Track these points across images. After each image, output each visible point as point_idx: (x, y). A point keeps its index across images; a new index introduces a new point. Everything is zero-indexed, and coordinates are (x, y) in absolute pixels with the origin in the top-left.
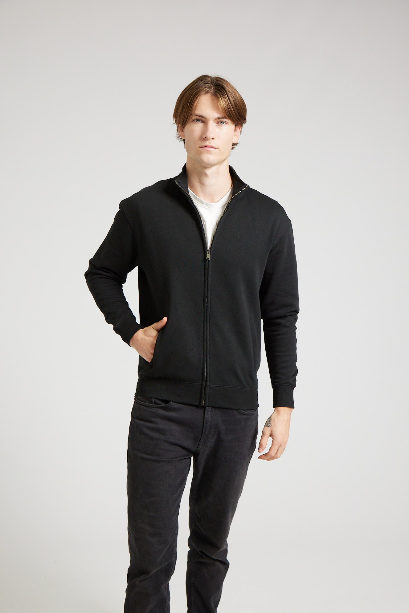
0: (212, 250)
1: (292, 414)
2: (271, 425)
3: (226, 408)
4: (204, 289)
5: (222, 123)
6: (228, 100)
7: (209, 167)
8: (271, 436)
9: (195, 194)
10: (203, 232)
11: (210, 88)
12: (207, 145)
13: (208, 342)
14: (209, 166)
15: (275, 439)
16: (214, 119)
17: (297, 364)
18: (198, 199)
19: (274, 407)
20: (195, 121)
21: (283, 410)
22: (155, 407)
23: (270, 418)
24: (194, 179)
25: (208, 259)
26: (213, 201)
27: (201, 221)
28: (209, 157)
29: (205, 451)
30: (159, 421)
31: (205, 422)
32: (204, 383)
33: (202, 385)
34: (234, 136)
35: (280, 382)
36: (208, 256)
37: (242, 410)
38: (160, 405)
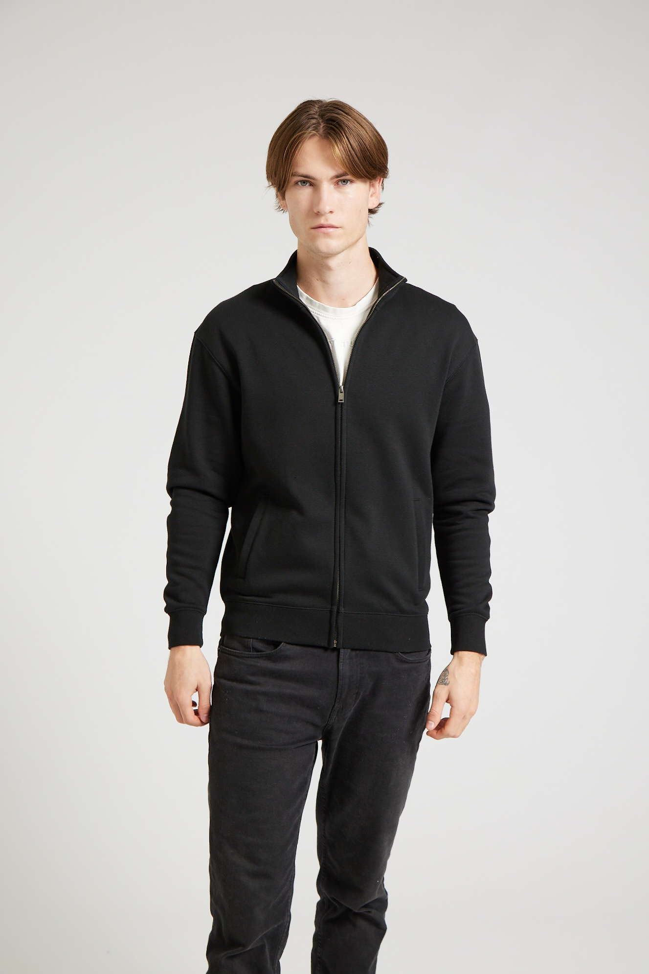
0: (347, 386)
1: (482, 664)
2: (448, 682)
3: (374, 649)
5: (344, 182)
6: (349, 145)
7: (331, 257)
8: (447, 701)
9: (311, 298)
12: (322, 225)
13: (343, 540)
15: (455, 705)
16: (329, 179)
17: (491, 581)
18: (317, 305)
19: (452, 652)
20: (299, 183)
21: (468, 657)
22: (254, 658)
23: (446, 670)
24: (310, 276)
25: (341, 402)
26: (344, 305)
27: (326, 341)
29: (340, 725)
30: (261, 679)
31: (340, 677)
32: (335, 608)
33: (331, 612)
34: (371, 196)
35: (463, 608)
36: (341, 396)
37: (401, 653)
38: (264, 653)
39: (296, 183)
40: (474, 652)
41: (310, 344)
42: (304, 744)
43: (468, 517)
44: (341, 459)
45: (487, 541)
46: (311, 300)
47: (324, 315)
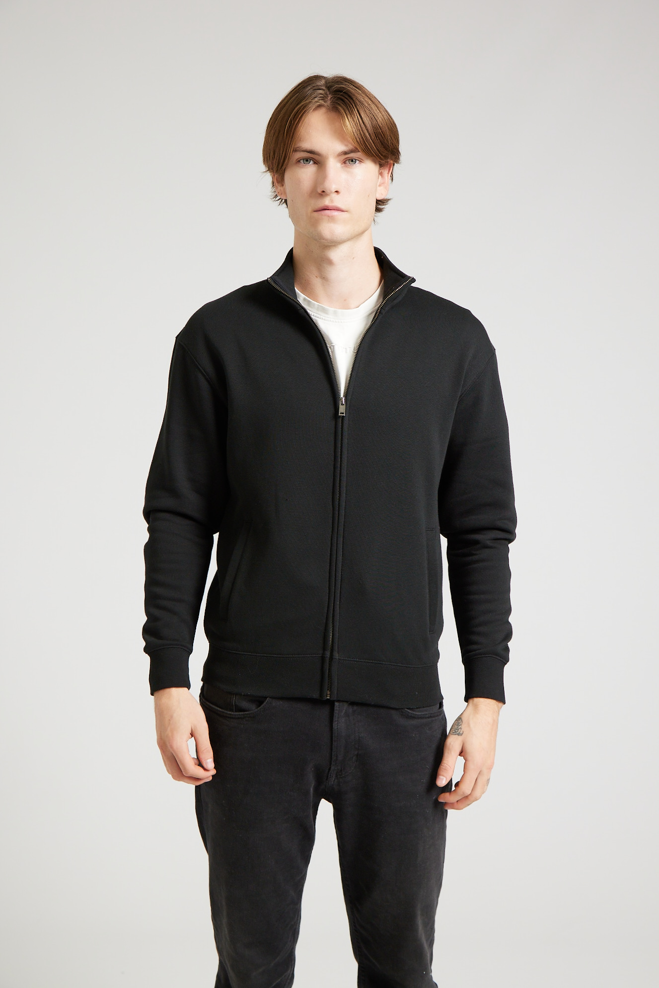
0: (349, 398)
1: (500, 713)
2: (461, 732)
3: (372, 703)
4: (334, 472)
5: (352, 161)
6: (361, 118)
7: (334, 246)
8: (461, 754)
9: (308, 299)
10: (330, 365)
11: (324, 98)
12: (327, 207)
14: (333, 244)
15: (469, 758)
16: (336, 155)
17: (512, 619)
18: (316, 306)
19: (467, 699)
20: (302, 161)
21: (485, 704)
23: (460, 718)
24: (310, 272)
25: (342, 415)
26: (346, 307)
27: (325, 346)
28: (332, 228)
32: (328, 654)
33: (323, 658)
34: (380, 186)
35: (478, 650)
36: (342, 409)
37: (408, 709)
39: (298, 161)
40: (492, 699)
41: (307, 348)
43: (487, 547)
44: (340, 480)
45: (507, 574)
46: (309, 302)
47: (324, 318)
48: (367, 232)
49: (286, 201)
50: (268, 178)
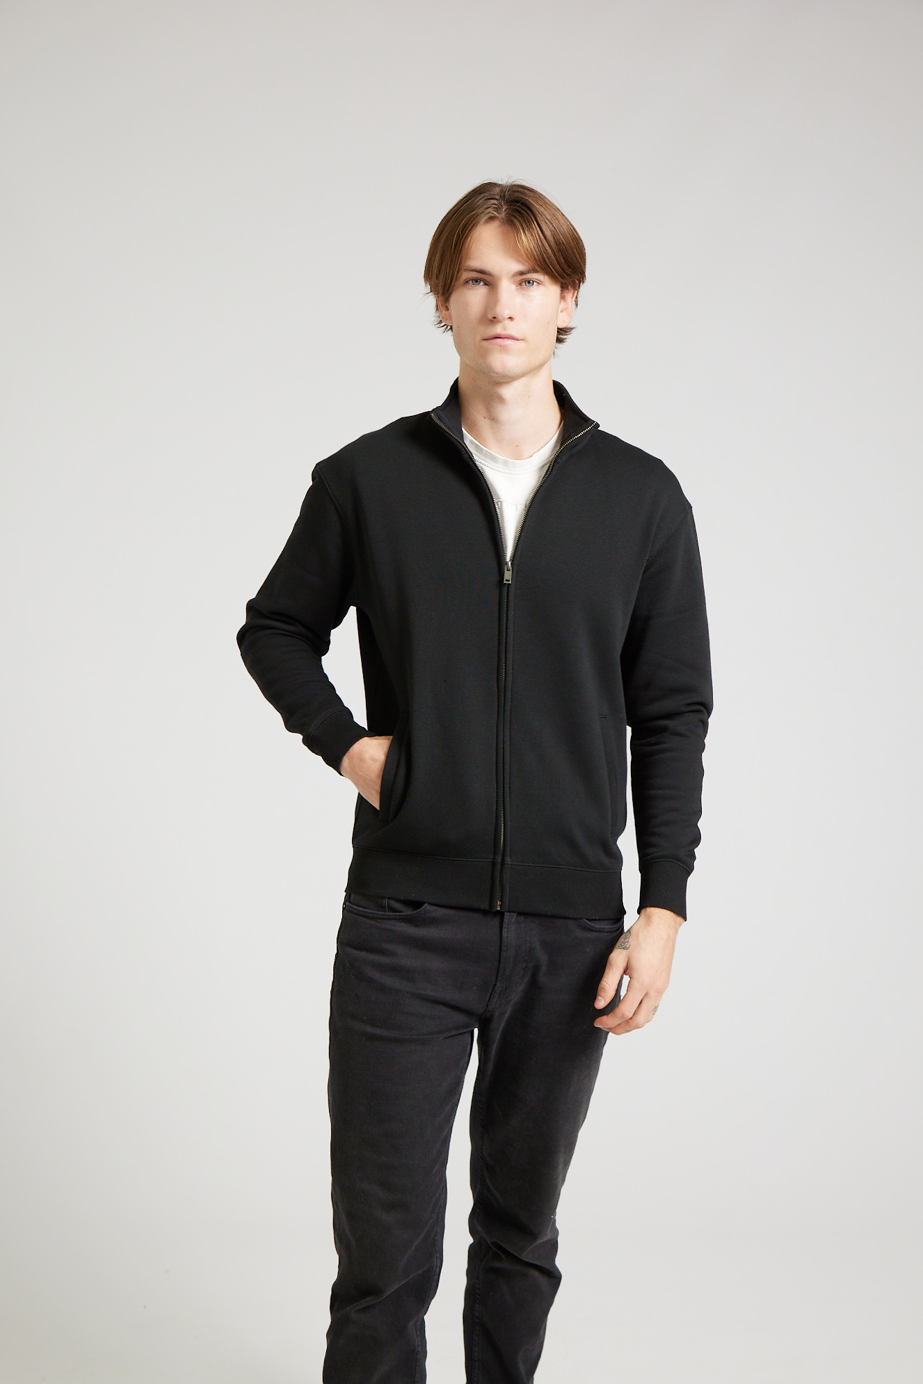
0: (517, 562)
2: (628, 946)
4: (499, 648)
5: (529, 283)
6: (540, 232)
7: (507, 383)
8: (626, 971)
9: (476, 442)
10: (497, 523)
11: (497, 209)
12: (499, 335)
14: (507, 379)
16: (511, 275)
18: (484, 452)
20: (471, 282)
21: (659, 915)
22: (390, 919)
24: (475, 411)
25: (507, 583)
26: (518, 456)
27: (491, 500)
29: (504, 1013)
30: (400, 949)
31: (504, 948)
32: (499, 859)
33: (494, 863)
34: (561, 312)
35: (657, 853)
36: (508, 575)
37: (587, 919)
38: (401, 914)
39: (467, 282)
40: (668, 910)
41: (470, 502)
42: (455, 1033)
44: (506, 658)
47: (492, 467)
48: (545, 366)
49: (451, 328)
50: (431, 300)
